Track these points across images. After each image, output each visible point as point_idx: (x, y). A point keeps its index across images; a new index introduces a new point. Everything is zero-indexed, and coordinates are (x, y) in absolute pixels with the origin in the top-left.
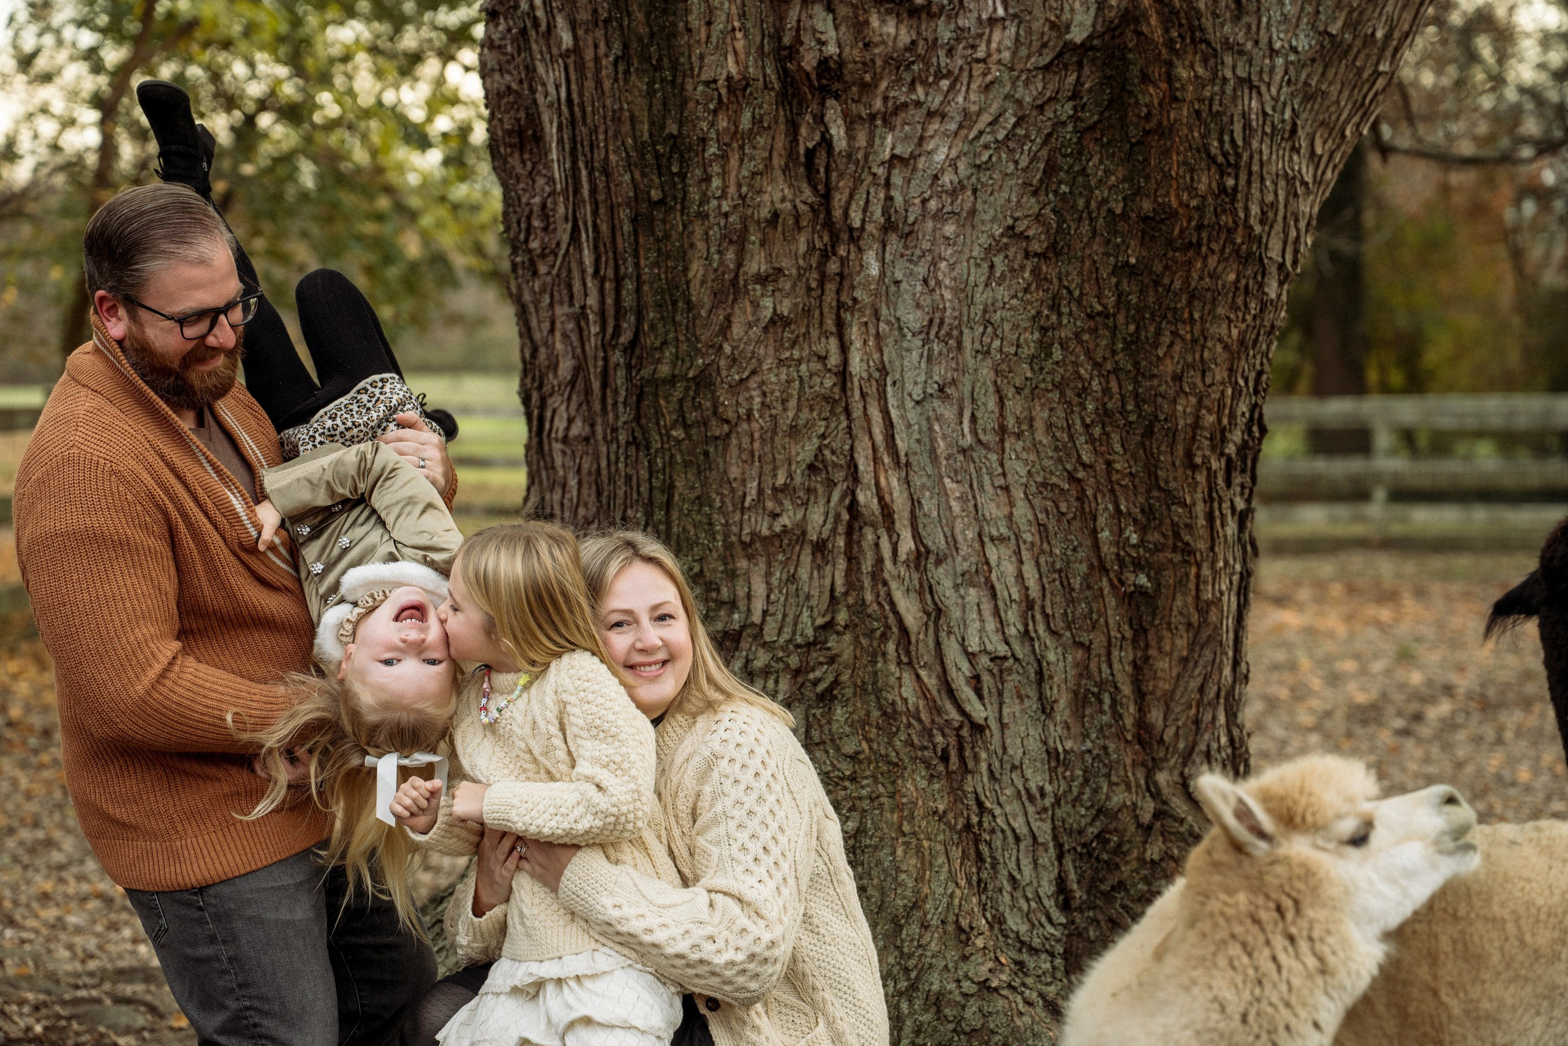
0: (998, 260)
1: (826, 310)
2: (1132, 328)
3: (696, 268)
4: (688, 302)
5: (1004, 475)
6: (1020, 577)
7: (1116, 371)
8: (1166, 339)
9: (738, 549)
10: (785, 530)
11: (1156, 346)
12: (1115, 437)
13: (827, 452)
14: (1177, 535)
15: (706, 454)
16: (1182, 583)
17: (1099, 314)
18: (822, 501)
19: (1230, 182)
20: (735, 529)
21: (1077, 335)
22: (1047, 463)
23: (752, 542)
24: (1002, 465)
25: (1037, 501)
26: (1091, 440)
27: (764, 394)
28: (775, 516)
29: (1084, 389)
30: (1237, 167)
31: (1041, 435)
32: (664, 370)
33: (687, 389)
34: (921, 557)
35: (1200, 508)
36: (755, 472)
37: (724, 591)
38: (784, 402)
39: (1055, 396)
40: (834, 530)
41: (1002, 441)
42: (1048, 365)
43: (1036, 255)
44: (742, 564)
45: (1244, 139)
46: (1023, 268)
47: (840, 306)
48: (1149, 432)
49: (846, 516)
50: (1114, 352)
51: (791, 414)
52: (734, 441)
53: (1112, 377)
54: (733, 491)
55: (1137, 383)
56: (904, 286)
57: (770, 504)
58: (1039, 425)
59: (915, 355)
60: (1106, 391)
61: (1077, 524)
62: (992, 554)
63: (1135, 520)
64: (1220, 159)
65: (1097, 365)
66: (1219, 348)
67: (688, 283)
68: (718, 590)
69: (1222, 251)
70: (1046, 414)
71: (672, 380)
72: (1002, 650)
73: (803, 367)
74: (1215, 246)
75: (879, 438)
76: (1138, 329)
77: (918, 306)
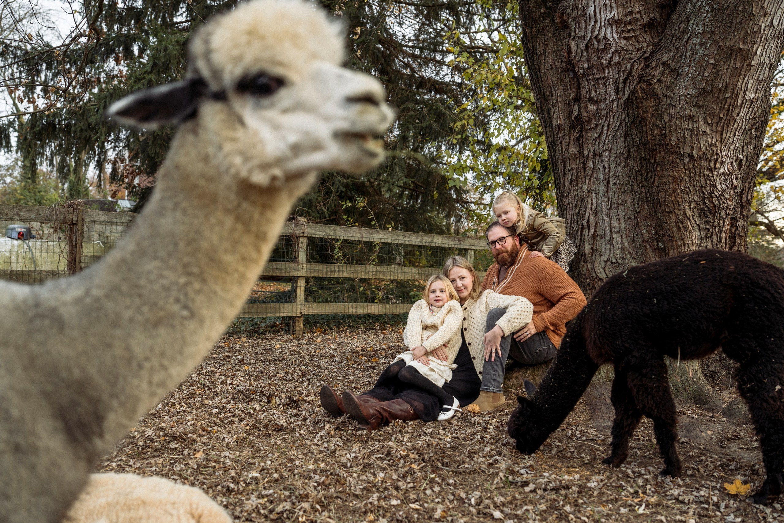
0: (618, 160)
1: (582, 177)
6: (622, 242)
7: (643, 186)
8: (653, 176)
11: (652, 179)
12: (645, 204)
16: (672, 245)
19: (664, 132)
21: (634, 177)
25: (627, 222)
27: (571, 198)
29: (636, 192)
30: (665, 127)
34: (594, 236)
35: (673, 225)
39: (631, 194)
41: (618, 207)
42: (629, 186)
45: (669, 120)
46: (623, 161)
47: (585, 175)
48: (653, 203)
50: (642, 181)
53: (643, 188)
58: (628, 202)
60: (642, 192)
61: (637, 228)
62: (615, 236)
64: (660, 126)
65: (638, 185)
66: (670, 178)
69: (665, 151)
70: (629, 199)
72: (614, 260)
74: (662, 150)
76: (647, 174)
77: (602, 174)
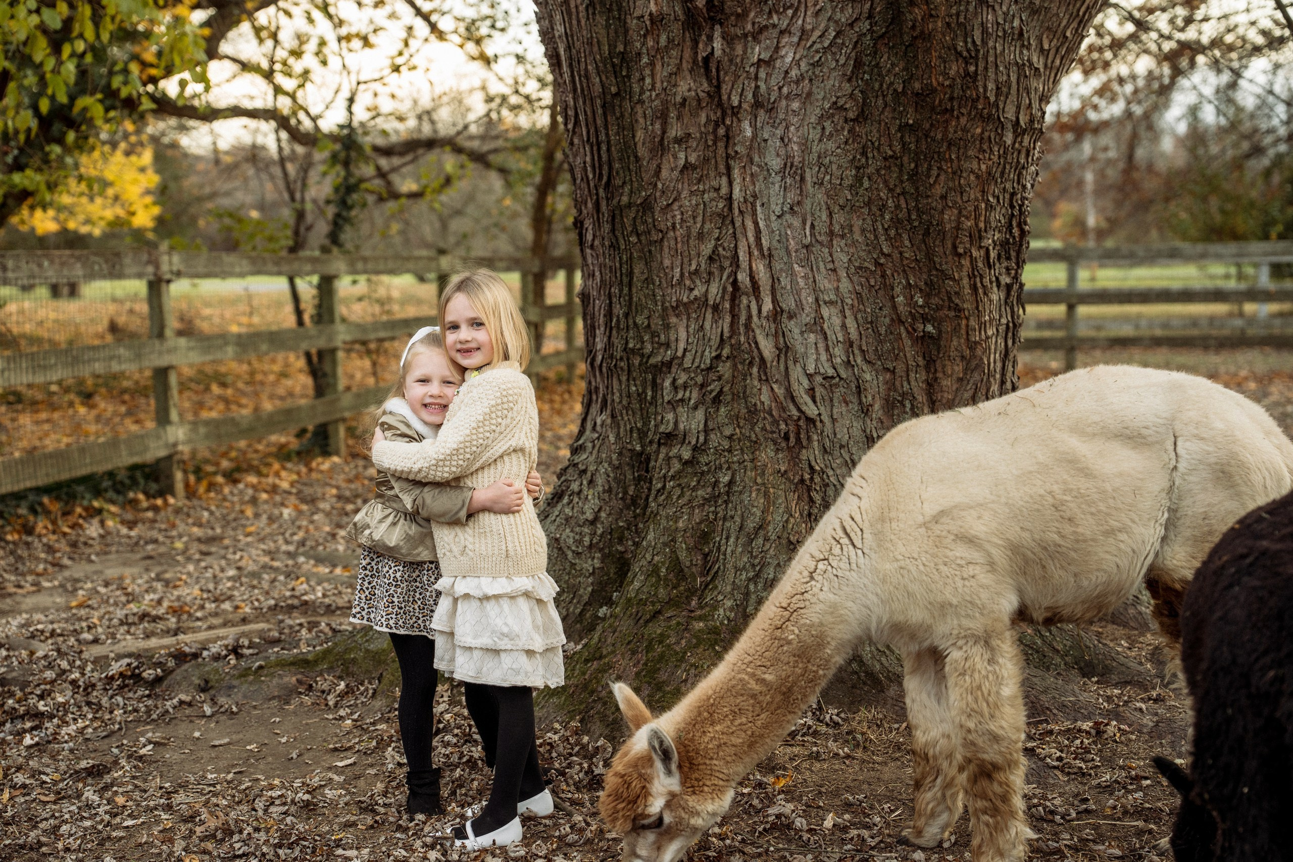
0: (827, 124)
1: (719, 159)
2: (913, 165)
3: (640, 135)
4: (636, 157)
5: (833, 262)
6: (844, 326)
7: (903, 193)
8: (935, 172)
9: (670, 311)
10: (696, 299)
11: (929, 177)
12: (905, 236)
13: (720, 249)
14: (950, 299)
15: (650, 251)
16: (957, 329)
17: (891, 157)
18: (717, 280)
19: (972, 68)
20: (668, 299)
21: (878, 171)
22: (862, 254)
23: (677, 306)
24: (831, 255)
25: (855, 279)
26: (889, 238)
27: (682, 214)
28: (691, 290)
29: (883, 205)
30: (976, 58)
31: (857, 236)
32: (625, 199)
33: (638, 211)
34: (777, 314)
35: (965, 281)
36: (678, 263)
37: (662, 336)
38: (694, 218)
39: (866, 211)
40: (723, 297)
41: (831, 240)
42: (861, 191)
43: (852, 120)
44: (673, 320)
45: (982, 40)
46: (843, 128)
47: (728, 156)
48: (927, 233)
49: (730, 289)
50: (902, 182)
51: (699, 225)
52: (666, 243)
53: (902, 198)
54: (666, 274)
55: (917, 201)
56: (769, 142)
57: (688, 282)
58: (856, 229)
59: (777, 186)
60: (898, 207)
61: (881, 293)
62: (825, 312)
63: (921, 290)
64: (965, 54)
65: (891, 190)
66: (972, 177)
67: (635, 144)
68: (659, 336)
69: (969, 114)
70: (860, 222)
71: (629, 205)
72: (831, 372)
73: (706, 196)
74: (964, 111)
75: (752, 239)
76: (916, 166)
77: (778, 155)
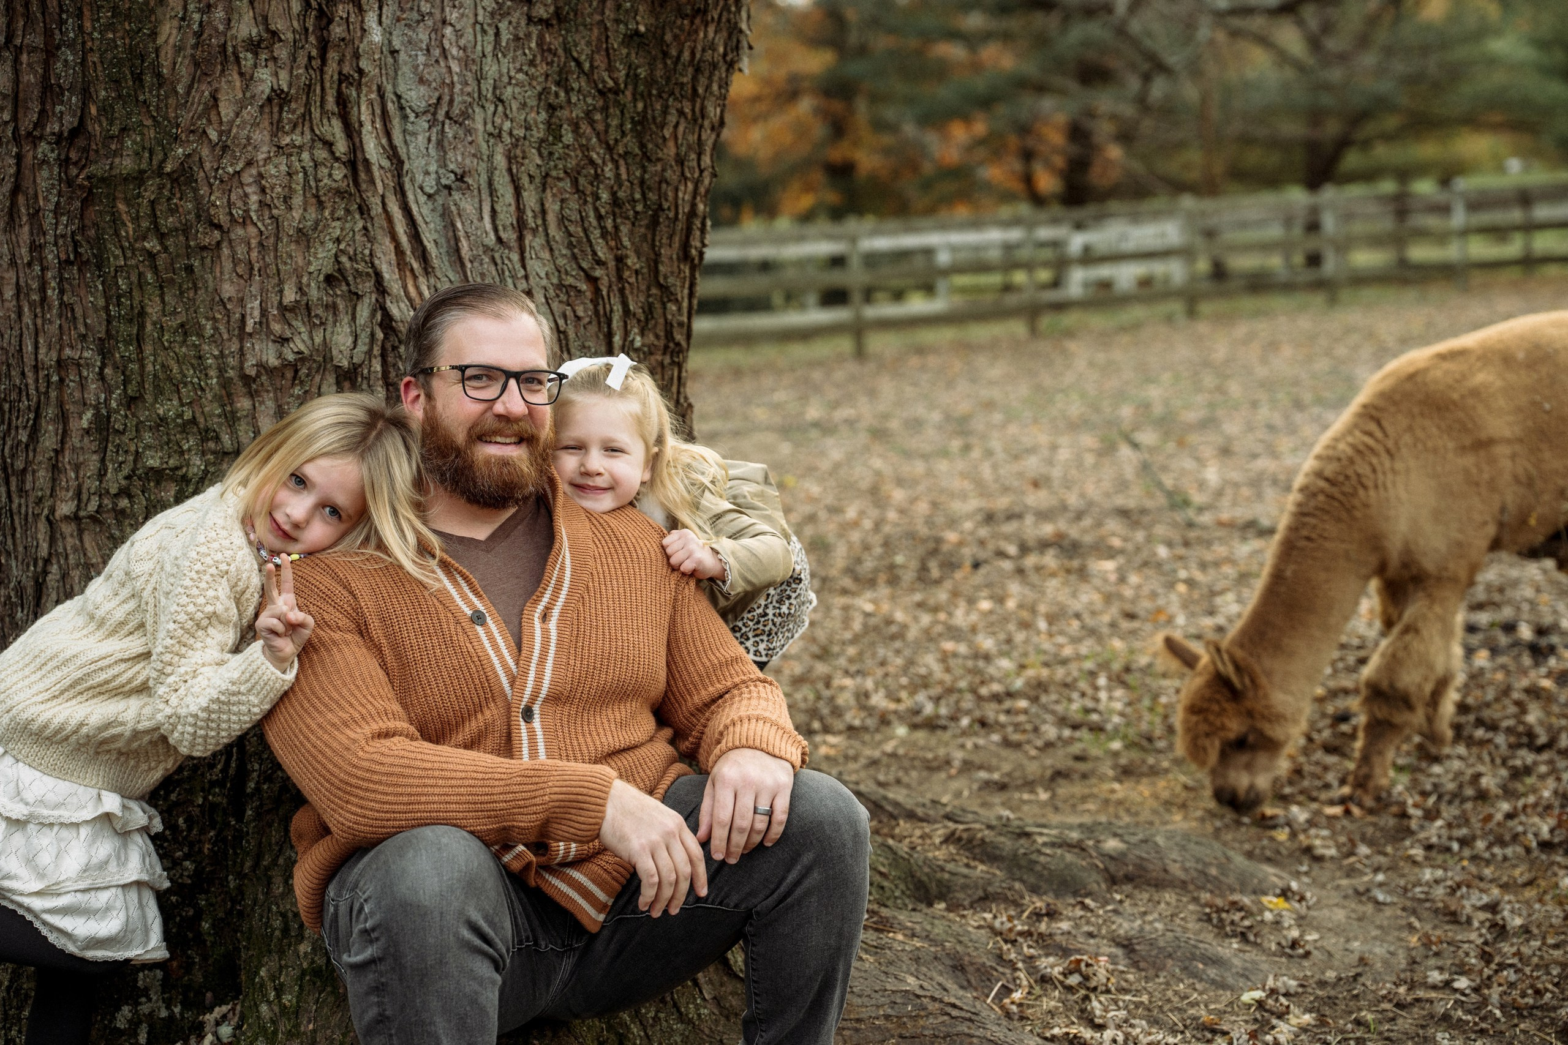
0: (503, 26)
1: (327, 85)
2: (640, 106)
3: (168, 32)
4: (159, 75)
5: (526, 277)
7: (625, 155)
8: (672, 118)
9: (239, 387)
10: (301, 357)
11: (662, 126)
12: (624, 229)
13: (344, 259)
14: (669, 335)
15: (189, 269)
17: (610, 90)
18: (346, 319)
20: (232, 361)
21: (588, 114)
22: (561, 262)
23: (258, 375)
24: (524, 267)
25: (555, 305)
26: (604, 234)
27: (263, 190)
28: (283, 341)
29: (597, 176)
31: (553, 231)
32: (127, 164)
33: (161, 187)
36: (255, 289)
37: (226, 438)
38: (286, 200)
39: (567, 184)
40: (369, 353)
41: (521, 238)
42: (558, 149)
43: (541, 21)
44: (243, 404)
46: (528, 36)
47: (343, 78)
48: (654, 223)
49: (380, 335)
50: (624, 134)
51: (296, 214)
52: (226, 251)
53: (622, 162)
54: (228, 314)
55: (644, 170)
56: (403, 56)
57: (276, 327)
58: (551, 218)
59: (421, 139)
60: (617, 178)
61: (593, 328)
63: (639, 321)
65: (610, 149)
67: (157, 50)
68: (217, 439)
70: (557, 207)
71: (139, 178)
73: (305, 156)
75: (404, 239)
76: (645, 107)
77: (422, 81)
